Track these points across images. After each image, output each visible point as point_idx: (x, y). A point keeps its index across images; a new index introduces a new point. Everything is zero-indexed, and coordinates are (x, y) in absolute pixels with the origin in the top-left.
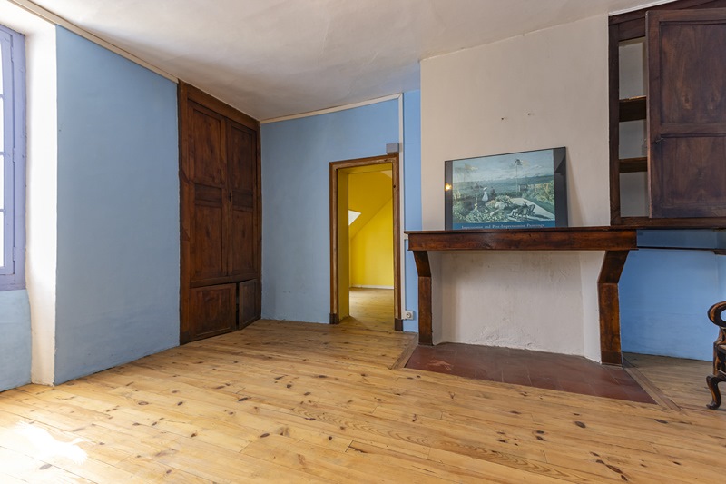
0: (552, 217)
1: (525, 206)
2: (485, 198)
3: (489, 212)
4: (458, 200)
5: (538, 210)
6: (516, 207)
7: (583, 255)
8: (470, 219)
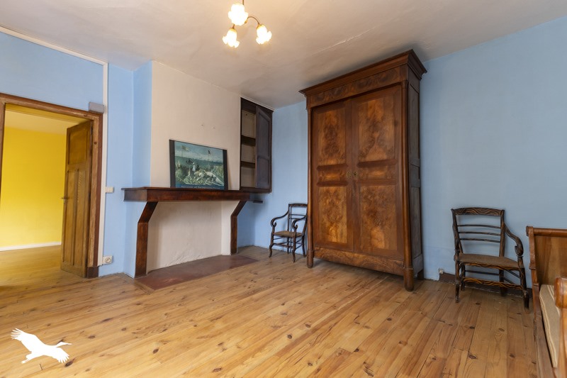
0: (223, 184)
1: (212, 177)
2: (194, 169)
3: (196, 178)
4: (179, 168)
5: (218, 180)
6: (209, 176)
7: (223, 203)
8: (186, 181)
